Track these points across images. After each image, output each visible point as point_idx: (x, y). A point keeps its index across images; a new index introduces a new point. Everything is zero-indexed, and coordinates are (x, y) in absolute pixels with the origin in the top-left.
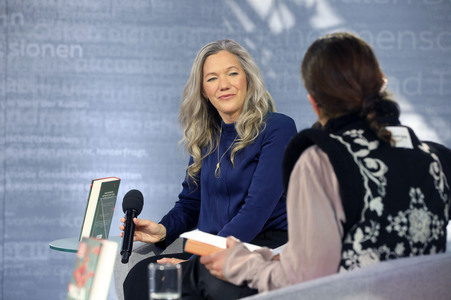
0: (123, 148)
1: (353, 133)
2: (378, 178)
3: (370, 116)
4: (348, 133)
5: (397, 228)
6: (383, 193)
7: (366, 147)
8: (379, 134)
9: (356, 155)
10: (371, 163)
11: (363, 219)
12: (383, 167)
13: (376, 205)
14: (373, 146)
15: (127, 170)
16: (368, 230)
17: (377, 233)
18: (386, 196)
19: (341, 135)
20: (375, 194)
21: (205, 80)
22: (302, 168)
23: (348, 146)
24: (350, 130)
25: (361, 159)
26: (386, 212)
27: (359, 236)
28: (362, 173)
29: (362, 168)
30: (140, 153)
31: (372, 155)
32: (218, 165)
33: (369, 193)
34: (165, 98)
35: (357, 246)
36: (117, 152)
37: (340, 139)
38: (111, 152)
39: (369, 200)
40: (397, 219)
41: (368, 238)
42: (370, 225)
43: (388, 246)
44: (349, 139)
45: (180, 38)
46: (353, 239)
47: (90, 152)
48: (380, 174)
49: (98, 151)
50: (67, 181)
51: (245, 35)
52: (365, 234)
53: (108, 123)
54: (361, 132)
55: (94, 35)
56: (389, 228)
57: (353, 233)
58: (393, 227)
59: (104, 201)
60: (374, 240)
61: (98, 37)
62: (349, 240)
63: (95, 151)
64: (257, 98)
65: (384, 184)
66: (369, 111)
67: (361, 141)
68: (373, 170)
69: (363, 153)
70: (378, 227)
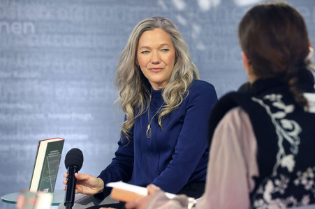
0: (71, 113)
1: (272, 97)
2: (292, 137)
3: (292, 81)
4: (268, 97)
5: (304, 182)
6: (295, 151)
7: (282, 110)
8: (297, 100)
9: (274, 116)
10: (287, 124)
11: (275, 174)
12: (298, 128)
13: (288, 162)
14: (289, 109)
15: (75, 132)
16: (277, 182)
17: (285, 186)
18: (298, 154)
19: (261, 98)
20: (288, 152)
21: (139, 51)
22: (225, 127)
23: (268, 108)
24: (270, 94)
25: (278, 120)
26: (296, 168)
27: (270, 187)
28: (278, 132)
29: (278, 128)
30: (86, 117)
31: (288, 117)
32: (149, 127)
33: (282, 151)
34: (107, 69)
35: (267, 196)
36: (67, 116)
37: (261, 102)
38: (61, 116)
39: (282, 157)
40: (305, 175)
41: (277, 189)
42: (280, 179)
43: (295, 197)
44: (269, 102)
45: (120, 15)
46: (264, 190)
47: (42, 116)
48: (294, 134)
49: (50, 116)
50: (22, 142)
51: (177, 12)
52: (275, 186)
53: (58, 91)
54: (279, 97)
55: (44, 13)
56: (297, 182)
57: (264, 184)
58: (300, 181)
59: (50, 159)
60: (282, 192)
61: (48, 16)
62: (260, 191)
63: (46, 116)
64: (184, 72)
65: (298, 143)
66: (291, 76)
67: (279, 105)
68: (288, 130)
69: (280, 115)
70: (287, 181)
